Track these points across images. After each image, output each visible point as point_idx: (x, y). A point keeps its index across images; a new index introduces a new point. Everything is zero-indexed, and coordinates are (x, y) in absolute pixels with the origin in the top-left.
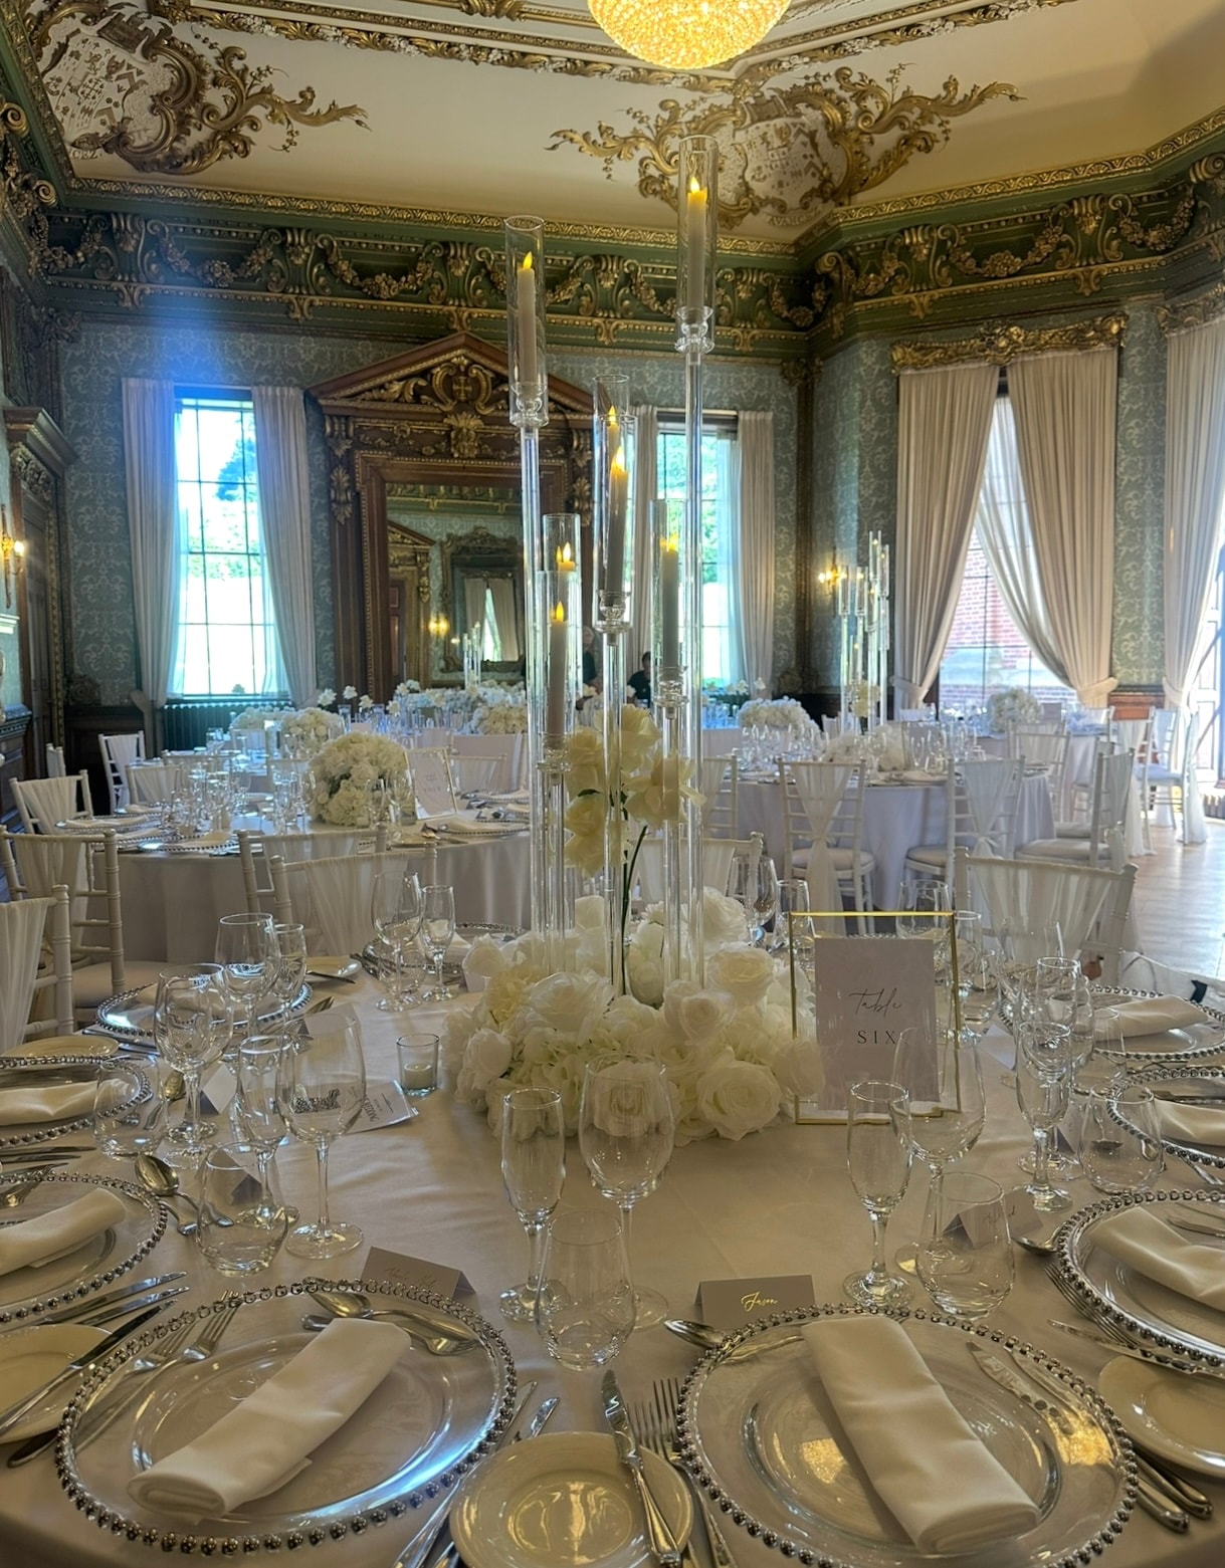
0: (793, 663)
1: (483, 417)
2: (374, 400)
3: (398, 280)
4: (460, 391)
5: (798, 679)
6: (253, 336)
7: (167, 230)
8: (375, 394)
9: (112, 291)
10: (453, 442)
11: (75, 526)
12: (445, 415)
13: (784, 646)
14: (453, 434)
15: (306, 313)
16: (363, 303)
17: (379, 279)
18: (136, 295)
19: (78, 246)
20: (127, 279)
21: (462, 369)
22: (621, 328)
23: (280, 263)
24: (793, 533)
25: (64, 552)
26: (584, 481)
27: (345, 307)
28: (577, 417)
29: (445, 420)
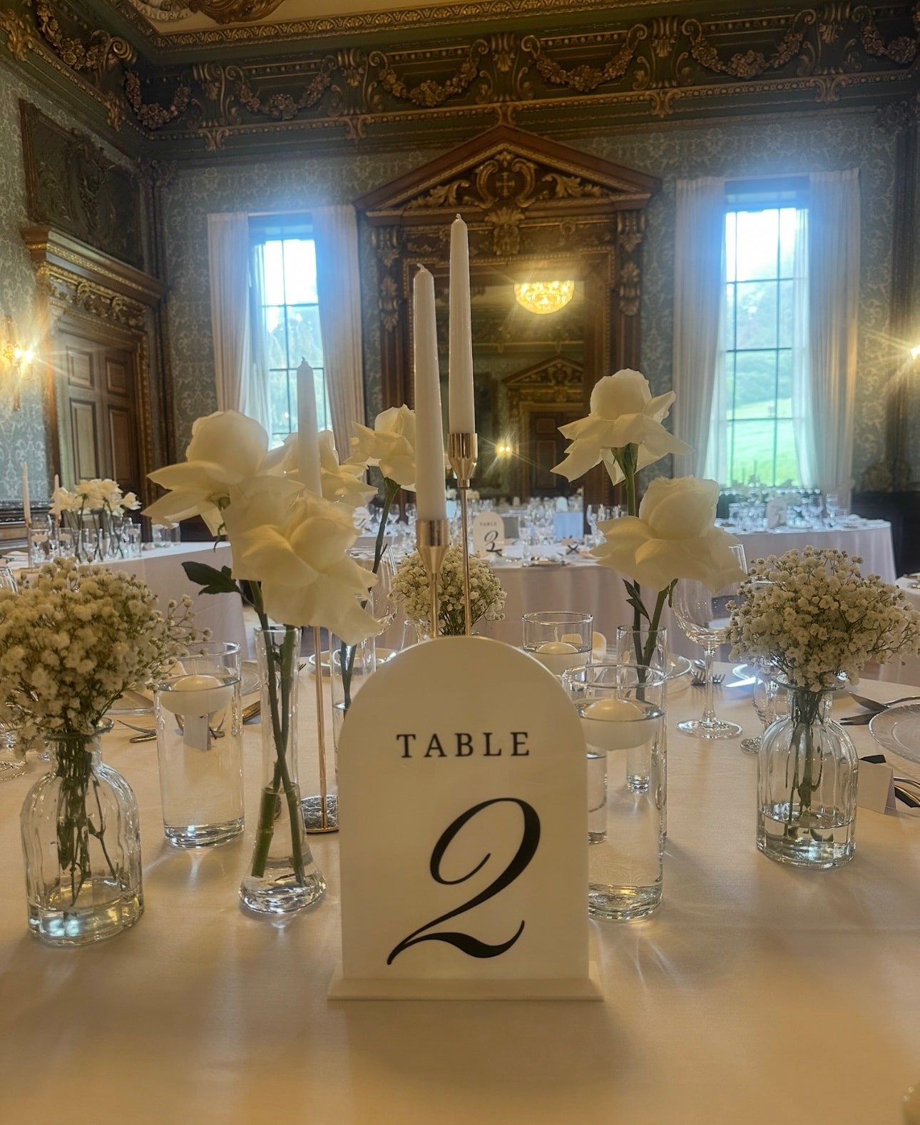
0: (883, 457)
1: (524, 210)
2: (420, 207)
3: (443, 86)
4: (502, 188)
5: (888, 475)
6: (315, 161)
7: (242, 73)
8: (420, 201)
9: (199, 138)
10: (495, 240)
11: (177, 350)
12: (486, 212)
13: (871, 437)
14: (496, 232)
15: (360, 132)
16: (412, 113)
17: (424, 86)
18: (218, 137)
19: (171, 103)
20: (210, 124)
21: (505, 164)
22: (678, 97)
23: (338, 89)
24: (887, 306)
25: (167, 372)
26: (632, 265)
27: (395, 121)
28: (622, 198)
29: (486, 219)
